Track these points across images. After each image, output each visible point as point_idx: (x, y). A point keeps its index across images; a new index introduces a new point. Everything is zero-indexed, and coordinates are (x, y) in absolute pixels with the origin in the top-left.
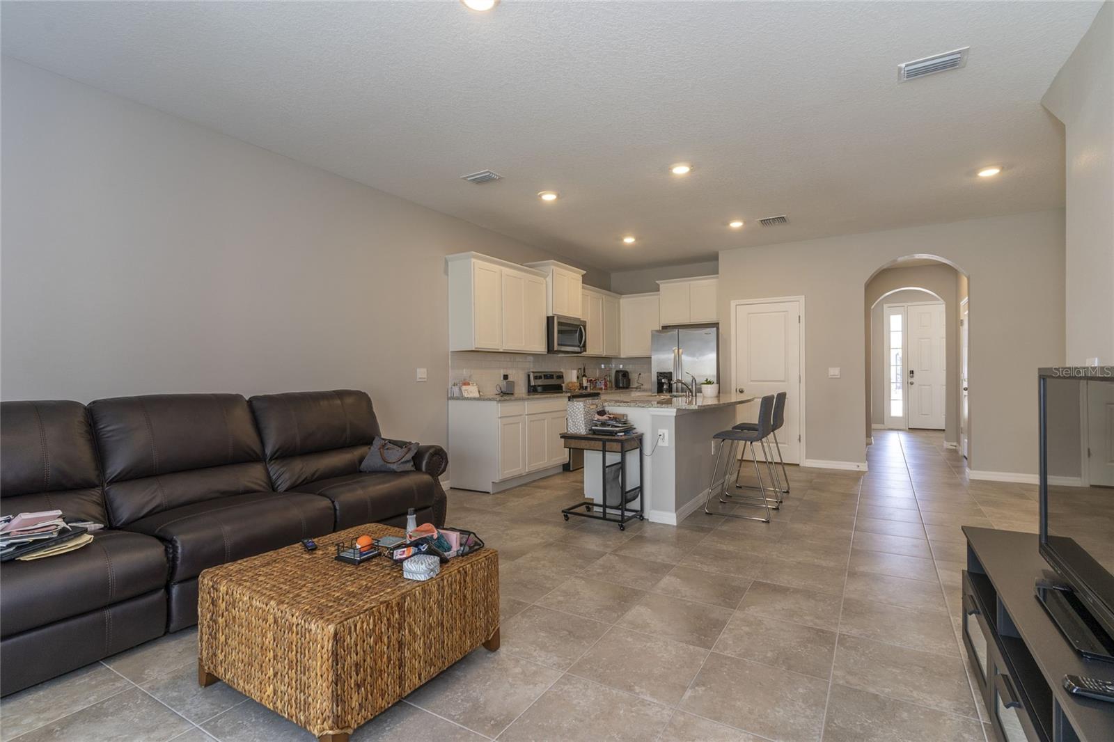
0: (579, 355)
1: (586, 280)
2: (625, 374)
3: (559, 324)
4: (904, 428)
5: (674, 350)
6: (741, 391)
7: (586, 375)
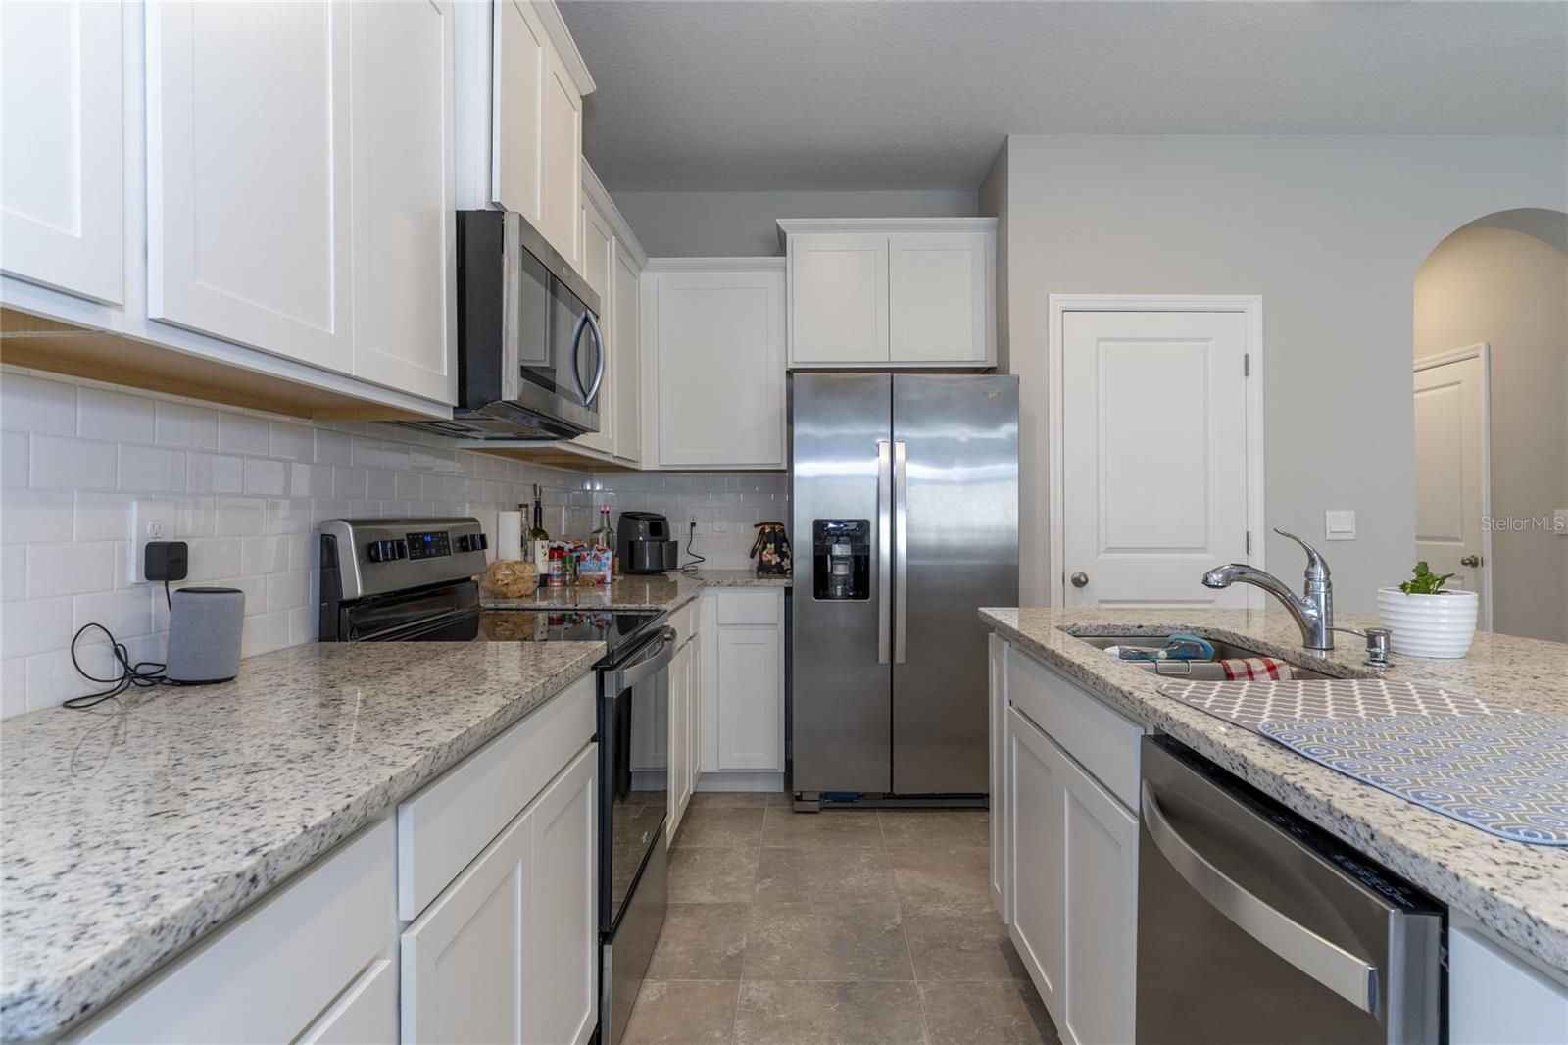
5: (878, 446)
6: (1079, 583)
7: (543, 532)
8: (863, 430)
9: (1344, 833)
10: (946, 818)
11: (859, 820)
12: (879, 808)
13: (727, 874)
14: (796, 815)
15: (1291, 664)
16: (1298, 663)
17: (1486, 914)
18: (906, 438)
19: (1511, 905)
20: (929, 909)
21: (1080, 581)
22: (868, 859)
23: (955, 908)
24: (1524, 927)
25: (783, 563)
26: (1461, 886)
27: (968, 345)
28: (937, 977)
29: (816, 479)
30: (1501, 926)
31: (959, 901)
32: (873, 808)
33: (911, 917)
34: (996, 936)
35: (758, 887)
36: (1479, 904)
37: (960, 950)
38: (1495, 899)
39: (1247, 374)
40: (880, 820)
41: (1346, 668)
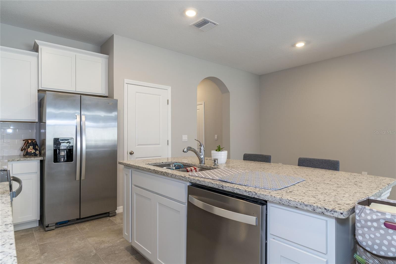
5: (76, 116)
6: (131, 153)
8: (71, 111)
9: (249, 195)
10: (97, 221)
11: (70, 228)
12: (75, 223)
13: (28, 256)
14: (47, 232)
15: (199, 168)
16: (200, 167)
17: (280, 202)
18: (85, 114)
19: (285, 199)
20: (103, 246)
21: (132, 153)
22: (78, 238)
23: (110, 244)
24: (288, 202)
25: (36, 152)
26: (276, 198)
27: (101, 89)
28: (112, 262)
29: (54, 125)
30: (283, 203)
31: (110, 242)
32: (73, 224)
33: (98, 250)
34: (123, 247)
35: (42, 257)
36: (279, 200)
37: (116, 254)
38: (282, 199)
39: (168, 104)
40: (77, 226)
41: (211, 167)
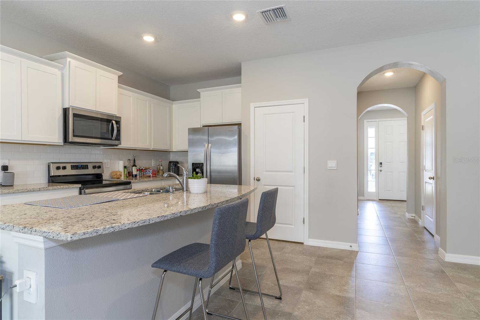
0: (116, 147)
1: (122, 80)
2: (176, 164)
3: (75, 115)
4: (376, 199)
7: (136, 165)
